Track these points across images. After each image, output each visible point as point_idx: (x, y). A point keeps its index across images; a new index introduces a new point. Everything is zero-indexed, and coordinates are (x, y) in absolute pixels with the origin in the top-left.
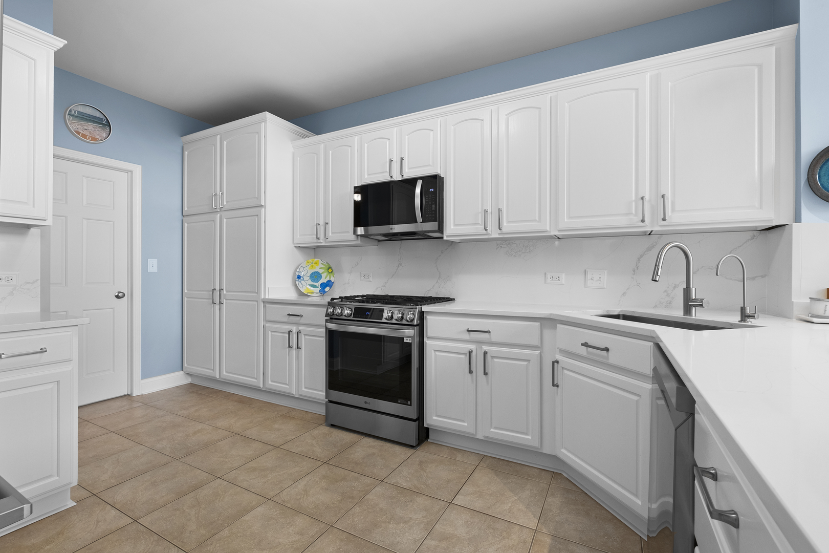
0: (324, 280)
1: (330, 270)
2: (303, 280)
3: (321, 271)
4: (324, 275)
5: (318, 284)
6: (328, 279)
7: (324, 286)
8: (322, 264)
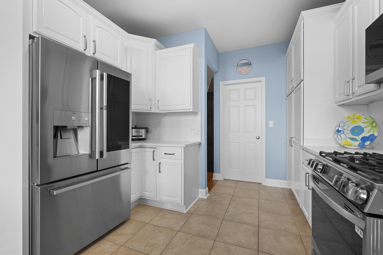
0: (366, 134)
1: (374, 125)
2: (344, 133)
3: (363, 125)
4: (366, 130)
5: (359, 138)
6: (371, 133)
7: (364, 139)
8: (365, 118)
